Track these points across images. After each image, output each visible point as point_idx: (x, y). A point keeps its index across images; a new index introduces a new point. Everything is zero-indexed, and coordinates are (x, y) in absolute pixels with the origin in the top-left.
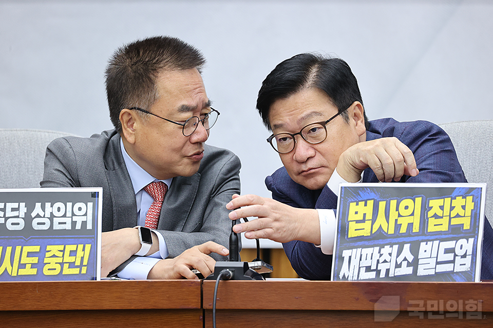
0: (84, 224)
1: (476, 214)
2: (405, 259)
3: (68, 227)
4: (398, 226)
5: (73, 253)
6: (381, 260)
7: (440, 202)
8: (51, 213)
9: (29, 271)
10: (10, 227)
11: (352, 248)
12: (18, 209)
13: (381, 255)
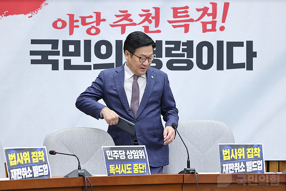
1: (261, 153)
2: (242, 167)
4: (238, 157)
5: (141, 166)
6: (235, 167)
7: (250, 149)
11: (225, 164)
13: (235, 166)
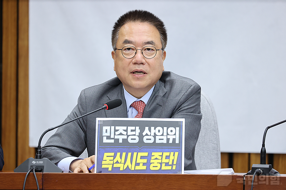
0: (174, 140)
3: (165, 141)
8: (155, 133)
9: (142, 167)
10: (130, 141)
12: (135, 130)
